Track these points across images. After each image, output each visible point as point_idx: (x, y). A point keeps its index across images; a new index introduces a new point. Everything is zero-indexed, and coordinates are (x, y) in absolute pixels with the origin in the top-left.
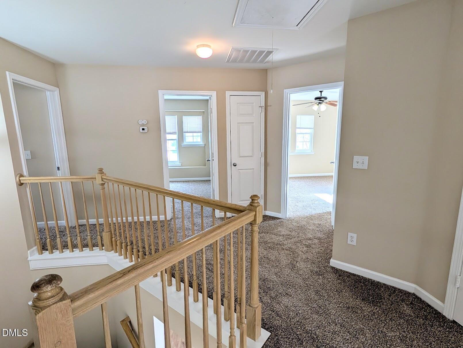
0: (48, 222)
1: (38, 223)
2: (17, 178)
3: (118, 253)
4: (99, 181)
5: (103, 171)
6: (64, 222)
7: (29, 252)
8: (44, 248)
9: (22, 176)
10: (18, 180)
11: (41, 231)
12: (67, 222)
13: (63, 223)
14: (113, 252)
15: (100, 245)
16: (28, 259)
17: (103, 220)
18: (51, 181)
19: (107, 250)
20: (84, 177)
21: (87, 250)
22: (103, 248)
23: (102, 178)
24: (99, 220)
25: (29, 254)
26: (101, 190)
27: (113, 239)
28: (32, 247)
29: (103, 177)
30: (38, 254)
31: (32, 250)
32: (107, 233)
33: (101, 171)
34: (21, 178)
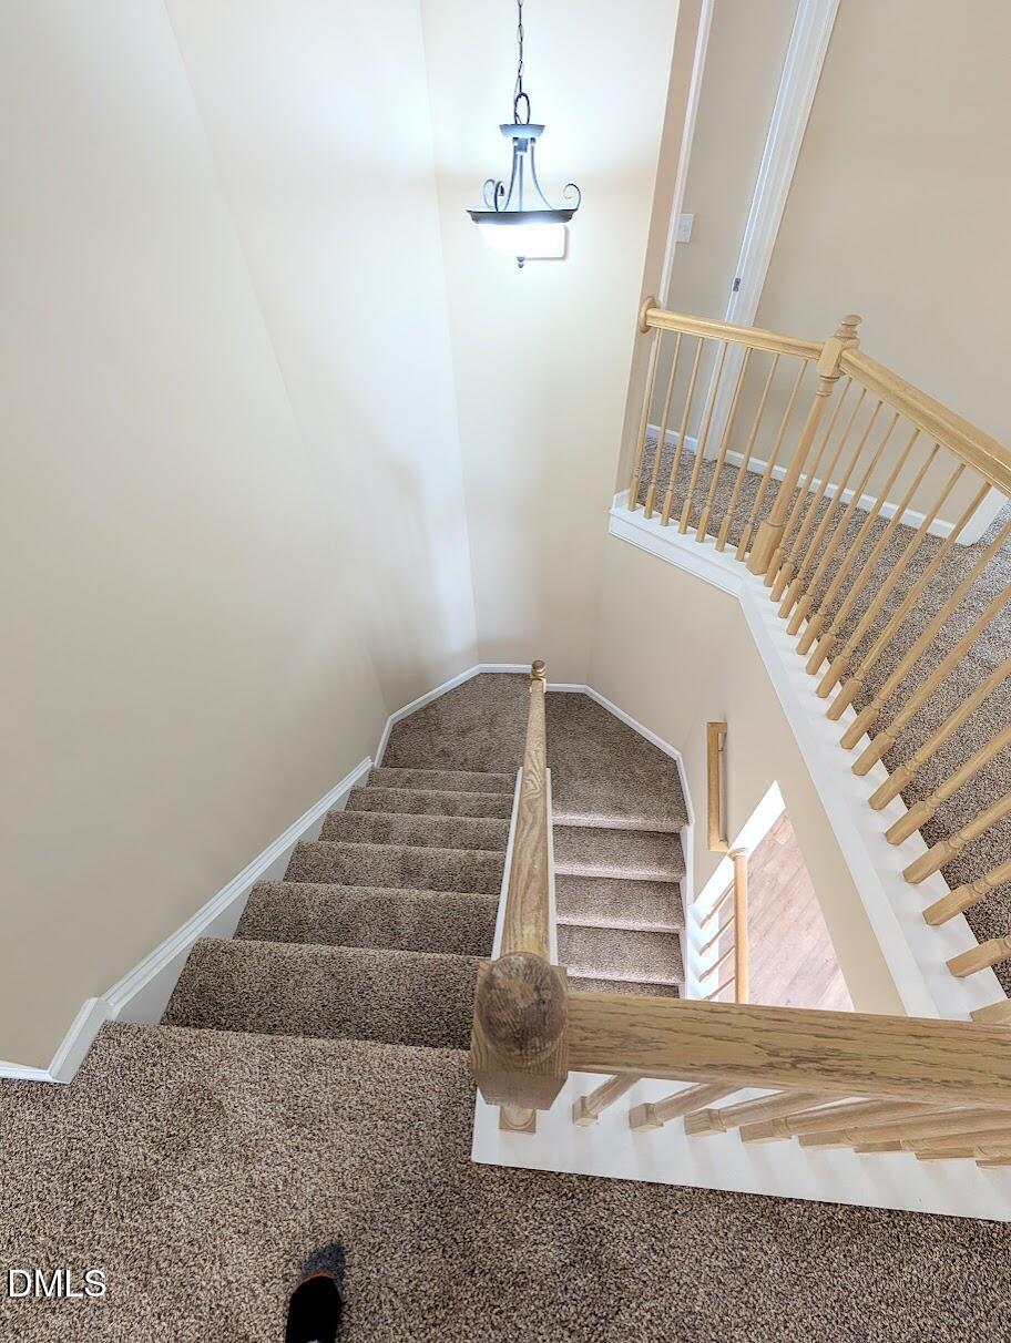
0: (668, 431)
1: (649, 425)
2: (644, 308)
3: (772, 589)
4: (824, 367)
5: (857, 329)
6: (696, 441)
7: (615, 497)
8: (640, 498)
9: (653, 305)
10: (643, 315)
11: (649, 446)
12: (701, 445)
13: (694, 443)
14: (762, 578)
15: (743, 544)
16: (611, 511)
17: (785, 471)
18: (707, 335)
19: (751, 568)
20: (790, 341)
21: (711, 542)
22: (747, 555)
23: (840, 356)
24: (776, 467)
25: (615, 501)
26: (818, 398)
27: (778, 551)
28: (622, 490)
29: (845, 353)
30: (627, 505)
31: (621, 493)
32: (771, 529)
33: (849, 330)
34: (650, 312)
